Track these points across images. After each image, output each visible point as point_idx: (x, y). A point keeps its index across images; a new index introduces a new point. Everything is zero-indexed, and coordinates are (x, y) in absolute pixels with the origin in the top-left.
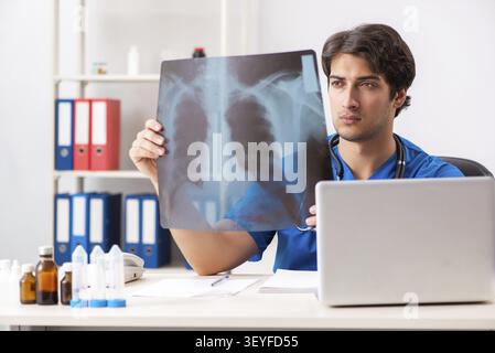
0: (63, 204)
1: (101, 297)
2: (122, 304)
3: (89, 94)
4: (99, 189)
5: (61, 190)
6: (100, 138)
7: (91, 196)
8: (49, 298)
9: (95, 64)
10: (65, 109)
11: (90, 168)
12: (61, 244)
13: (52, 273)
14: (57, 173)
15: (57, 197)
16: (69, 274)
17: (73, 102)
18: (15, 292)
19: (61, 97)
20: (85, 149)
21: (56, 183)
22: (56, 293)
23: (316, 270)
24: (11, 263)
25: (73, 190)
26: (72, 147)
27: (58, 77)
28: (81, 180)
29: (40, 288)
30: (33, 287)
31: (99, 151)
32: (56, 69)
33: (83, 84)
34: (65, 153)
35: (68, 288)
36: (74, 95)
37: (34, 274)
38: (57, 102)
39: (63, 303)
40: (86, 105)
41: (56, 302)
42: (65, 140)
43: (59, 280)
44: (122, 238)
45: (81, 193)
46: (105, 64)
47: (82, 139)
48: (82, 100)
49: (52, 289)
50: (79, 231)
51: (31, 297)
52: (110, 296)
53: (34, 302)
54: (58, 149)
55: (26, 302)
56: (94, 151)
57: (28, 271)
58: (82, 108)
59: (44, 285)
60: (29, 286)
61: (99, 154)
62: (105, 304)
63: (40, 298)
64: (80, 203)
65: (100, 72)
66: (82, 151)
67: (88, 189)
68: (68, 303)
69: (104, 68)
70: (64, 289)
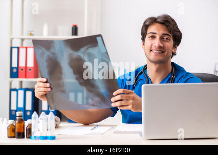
0: (14, 93)
1: (44, 135)
2: (54, 138)
3: (25, 45)
4: (29, 87)
5: (13, 87)
6: (30, 64)
7: (26, 90)
8: (21, 135)
9: (29, 31)
10: (15, 51)
11: (26, 77)
12: (12, 111)
13: (22, 124)
14: (11, 79)
15: (11, 90)
16: (30, 124)
17: (18, 48)
18: (5, 132)
19: (13, 45)
20: (24, 69)
21: (11, 83)
22: (24, 133)
23: (141, 123)
24: (3, 120)
25: (18, 87)
26: (18, 68)
27: (12, 37)
28: (21, 83)
29: (17, 131)
30: (13, 130)
31: (30, 70)
32: (11, 34)
33: (23, 40)
34: (15, 70)
35: (29, 131)
36: (19, 45)
37: (14, 124)
38: (12, 48)
39: (27, 137)
40: (25, 49)
41: (24, 137)
42: (15, 65)
43: (26, 127)
44: (40, 109)
45: (21, 88)
46: (33, 31)
47: (22, 64)
48: (22, 47)
49: (22, 131)
50: (21, 105)
51: (13, 135)
52: (49, 134)
53: (14, 137)
54: (11, 68)
55: (10, 137)
56: (28, 70)
57: (11, 123)
58: (22, 51)
59: (19, 129)
60: (11, 130)
61: (30, 71)
62: (46, 138)
63: (16, 135)
64: (21, 93)
65: (31, 35)
66: (22, 69)
67: (24, 86)
68: (29, 137)
69: (32, 33)
70: (28, 131)
